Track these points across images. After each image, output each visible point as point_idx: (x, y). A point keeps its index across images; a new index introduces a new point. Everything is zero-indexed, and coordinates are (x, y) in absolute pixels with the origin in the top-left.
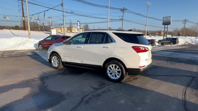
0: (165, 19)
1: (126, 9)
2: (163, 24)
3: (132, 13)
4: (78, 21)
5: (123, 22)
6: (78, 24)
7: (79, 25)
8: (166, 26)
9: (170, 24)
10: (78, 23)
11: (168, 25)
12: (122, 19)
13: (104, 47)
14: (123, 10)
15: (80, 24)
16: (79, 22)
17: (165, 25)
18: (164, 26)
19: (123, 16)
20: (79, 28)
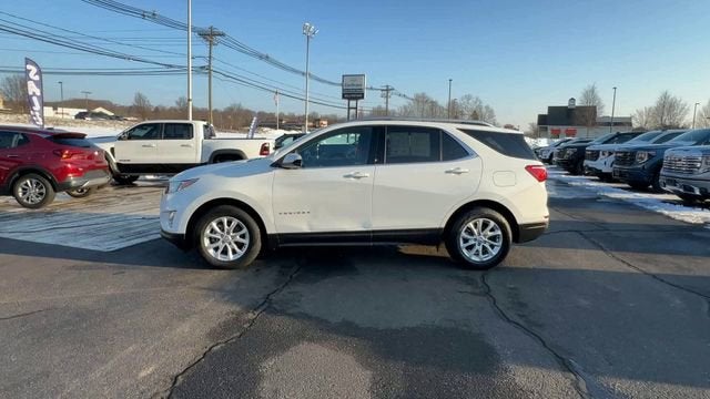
0: (348, 81)
1: (222, 35)
2: (344, 97)
3: (242, 49)
4: (28, 61)
5: (213, 79)
6: (31, 75)
7: (37, 78)
8: (353, 103)
9: (363, 97)
10: (28, 71)
11: (356, 99)
12: (206, 70)
13: (447, 172)
14: (209, 36)
15: (39, 73)
16: (36, 65)
17: (350, 99)
18: (347, 101)
19: (210, 57)
20: (38, 94)
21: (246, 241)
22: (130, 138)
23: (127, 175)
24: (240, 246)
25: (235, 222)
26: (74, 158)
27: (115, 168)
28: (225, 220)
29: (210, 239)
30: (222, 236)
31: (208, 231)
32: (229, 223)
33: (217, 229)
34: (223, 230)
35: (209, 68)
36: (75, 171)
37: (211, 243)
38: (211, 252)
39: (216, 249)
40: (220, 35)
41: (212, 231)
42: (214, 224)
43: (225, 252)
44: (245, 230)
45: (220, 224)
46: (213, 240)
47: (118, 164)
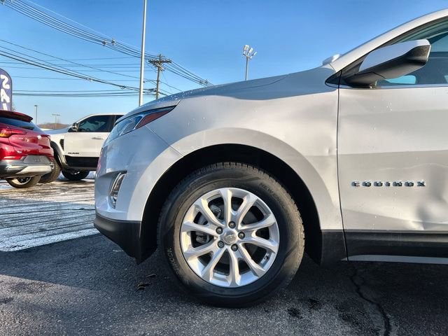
1: (169, 62)
7: (8, 87)
16: (8, 75)
19: (158, 81)
20: (8, 101)
21: (273, 245)
22: (80, 130)
23: (76, 170)
24: (258, 253)
25: (250, 199)
26: (13, 138)
27: (63, 160)
28: (228, 193)
29: (194, 235)
30: (220, 230)
31: (189, 218)
32: (237, 202)
33: (209, 213)
34: (221, 217)
35: (156, 91)
36: (14, 154)
37: (195, 244)
38: (195, 265)
39: (206, 259)
40: (167, 62)
41: (199, 218)
42: (203, 202)
43: (224, 267)
44: (271, 220)
45: (217, 202)
46: (198, 239)
47: (67, 157)
